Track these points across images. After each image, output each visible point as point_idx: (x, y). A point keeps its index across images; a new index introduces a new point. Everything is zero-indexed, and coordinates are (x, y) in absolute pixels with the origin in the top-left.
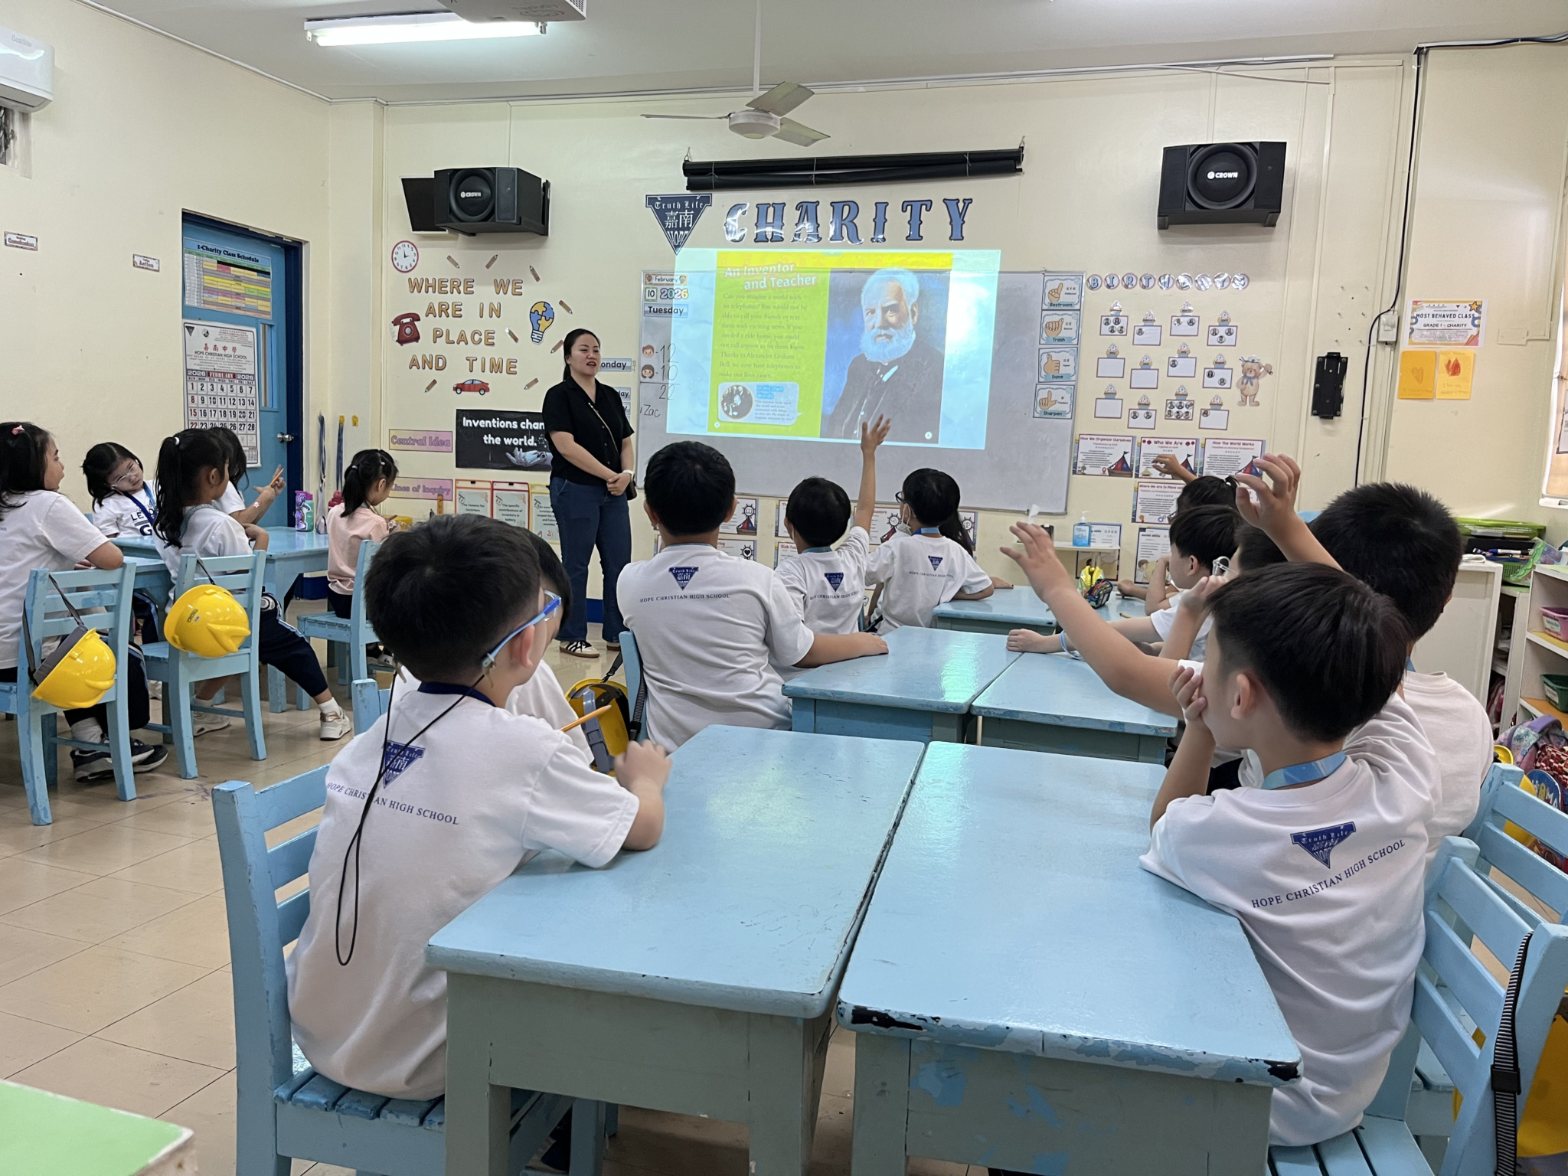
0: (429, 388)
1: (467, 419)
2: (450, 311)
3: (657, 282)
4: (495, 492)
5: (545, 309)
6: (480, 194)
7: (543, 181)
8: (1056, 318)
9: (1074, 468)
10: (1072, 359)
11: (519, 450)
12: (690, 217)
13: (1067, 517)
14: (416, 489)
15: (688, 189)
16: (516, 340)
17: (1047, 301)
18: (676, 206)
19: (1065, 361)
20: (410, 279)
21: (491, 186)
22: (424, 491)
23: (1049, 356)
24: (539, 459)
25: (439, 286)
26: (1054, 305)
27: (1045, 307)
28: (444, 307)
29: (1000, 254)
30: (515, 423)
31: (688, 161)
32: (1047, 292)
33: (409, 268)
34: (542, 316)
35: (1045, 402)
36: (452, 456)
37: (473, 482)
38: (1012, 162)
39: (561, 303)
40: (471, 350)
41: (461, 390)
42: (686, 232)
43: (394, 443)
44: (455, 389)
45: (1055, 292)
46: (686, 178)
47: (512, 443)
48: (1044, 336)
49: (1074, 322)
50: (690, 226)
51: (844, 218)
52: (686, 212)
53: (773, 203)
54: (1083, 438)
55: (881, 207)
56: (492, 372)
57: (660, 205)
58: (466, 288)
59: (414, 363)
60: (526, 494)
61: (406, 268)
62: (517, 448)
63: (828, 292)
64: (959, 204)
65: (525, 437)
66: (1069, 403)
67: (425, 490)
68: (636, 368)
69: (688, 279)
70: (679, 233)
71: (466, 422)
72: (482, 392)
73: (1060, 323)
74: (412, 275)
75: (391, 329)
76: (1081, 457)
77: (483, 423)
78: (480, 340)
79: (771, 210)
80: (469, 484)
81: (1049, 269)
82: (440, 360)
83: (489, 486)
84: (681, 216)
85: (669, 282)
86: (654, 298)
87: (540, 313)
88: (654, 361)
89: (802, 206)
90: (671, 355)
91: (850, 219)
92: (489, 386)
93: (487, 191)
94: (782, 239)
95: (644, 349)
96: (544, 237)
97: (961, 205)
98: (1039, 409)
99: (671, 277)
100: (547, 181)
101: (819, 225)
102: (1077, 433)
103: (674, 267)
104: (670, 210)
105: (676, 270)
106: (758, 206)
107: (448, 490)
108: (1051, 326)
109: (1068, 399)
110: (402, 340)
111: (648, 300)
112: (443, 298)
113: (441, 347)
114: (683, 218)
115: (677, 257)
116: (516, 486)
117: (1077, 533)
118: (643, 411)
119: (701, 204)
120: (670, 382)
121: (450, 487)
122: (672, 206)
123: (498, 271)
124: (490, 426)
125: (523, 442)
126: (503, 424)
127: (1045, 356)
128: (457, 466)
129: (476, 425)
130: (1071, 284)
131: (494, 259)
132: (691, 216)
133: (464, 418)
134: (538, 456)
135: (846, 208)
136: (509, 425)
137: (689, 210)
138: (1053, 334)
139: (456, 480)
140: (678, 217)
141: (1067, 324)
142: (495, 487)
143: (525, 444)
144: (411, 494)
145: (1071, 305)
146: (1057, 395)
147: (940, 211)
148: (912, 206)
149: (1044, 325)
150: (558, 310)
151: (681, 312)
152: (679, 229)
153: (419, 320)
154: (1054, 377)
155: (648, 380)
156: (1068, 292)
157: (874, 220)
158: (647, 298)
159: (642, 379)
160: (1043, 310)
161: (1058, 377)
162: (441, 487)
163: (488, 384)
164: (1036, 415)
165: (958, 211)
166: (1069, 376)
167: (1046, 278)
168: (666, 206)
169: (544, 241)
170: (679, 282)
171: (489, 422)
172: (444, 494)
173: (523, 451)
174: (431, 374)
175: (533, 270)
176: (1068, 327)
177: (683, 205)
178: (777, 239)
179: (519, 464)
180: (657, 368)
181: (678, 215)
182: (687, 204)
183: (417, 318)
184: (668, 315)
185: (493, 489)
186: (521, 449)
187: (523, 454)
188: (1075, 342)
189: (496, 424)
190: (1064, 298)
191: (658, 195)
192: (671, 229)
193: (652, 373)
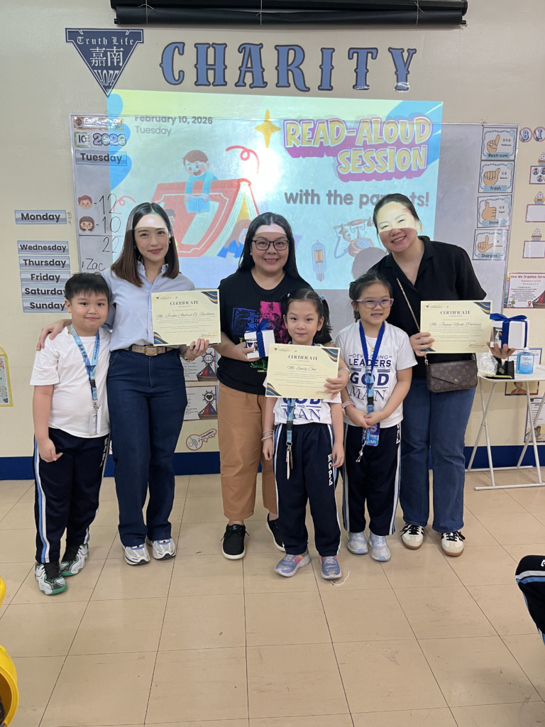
8: (493, 168)
9: (505, 302)
10: (506, 206)
12: (119, 55)
15: (115, 22)
17: (486, 152)
18: (102, 41)
19: (500, 208)
23: (487, 204)
27: (484, 158)
32: (486, 142)
35: (483, 246)
42: (117, 72)
45: (493, 144)
46: (114, 11)
48: (483, 185)
49: (509, 172)
50: (121, 64)
51: (289, 63)
52: (115, 49)
53: (213, 44)
54: (513, 277)
55: (328, 53)
57: (83, 40)
64: (404, 54)
66: (504, 246)
68: (73, 220)
70: (108, 73)
73: (497, 172)
76: (511, 293)
79: (211, 51)
81: (487, 122)
84: (109, 53)
85: (102, 127)
86: (86, 144)
88: (94, 212)
89: (245, 48)
91: (296, 64)
94: (225, 84)
95: (80, 199)
98: (477, 252)
99: (105, 121)
101: (263, 71)
102: (509, 271)
103: (107, 111)
104: (95, 46)
106: (196, 46)
108: (489, 176)
109: (502, 242)
111: (79, 146)
114: (111, 55)
115: (108, 99)
118: (86, 266)
119: (131, 41)
120: (113, 234)
122: (97, 42)
127: (483, 203)
130: (507, 136)
132: (121, 53)
135: (292, 53)
137: (118, 47)
138: (491, 183)
140: (105, 54)
141: (503, 173)
145: (506, 156)
146: (493, 239)
147: (385, 62)
148: (358, 53)
149: (483, 175)
151: (119, 161)
152: (107, 68)
154: (491, 223)
156: (504, 143)
157: (320, 67)
158: (78, 143)
160: (482, 160)
161: (494, 223)
164: (476, 257)
165: (402, 62)
166: (504, 221)
167: (485, 131)
168: (90, 42)
170: (113, 127)
176: (504, 176)
177: (110, 42)
178: (219, 83)
180: (98, 220)
181: (105, 52)
182: (115, 40)
184: (104, 163)
188: (510, 190)
190: (501, 149)
191: (79, 29)
192: (98, 68)
193: (91, 225)
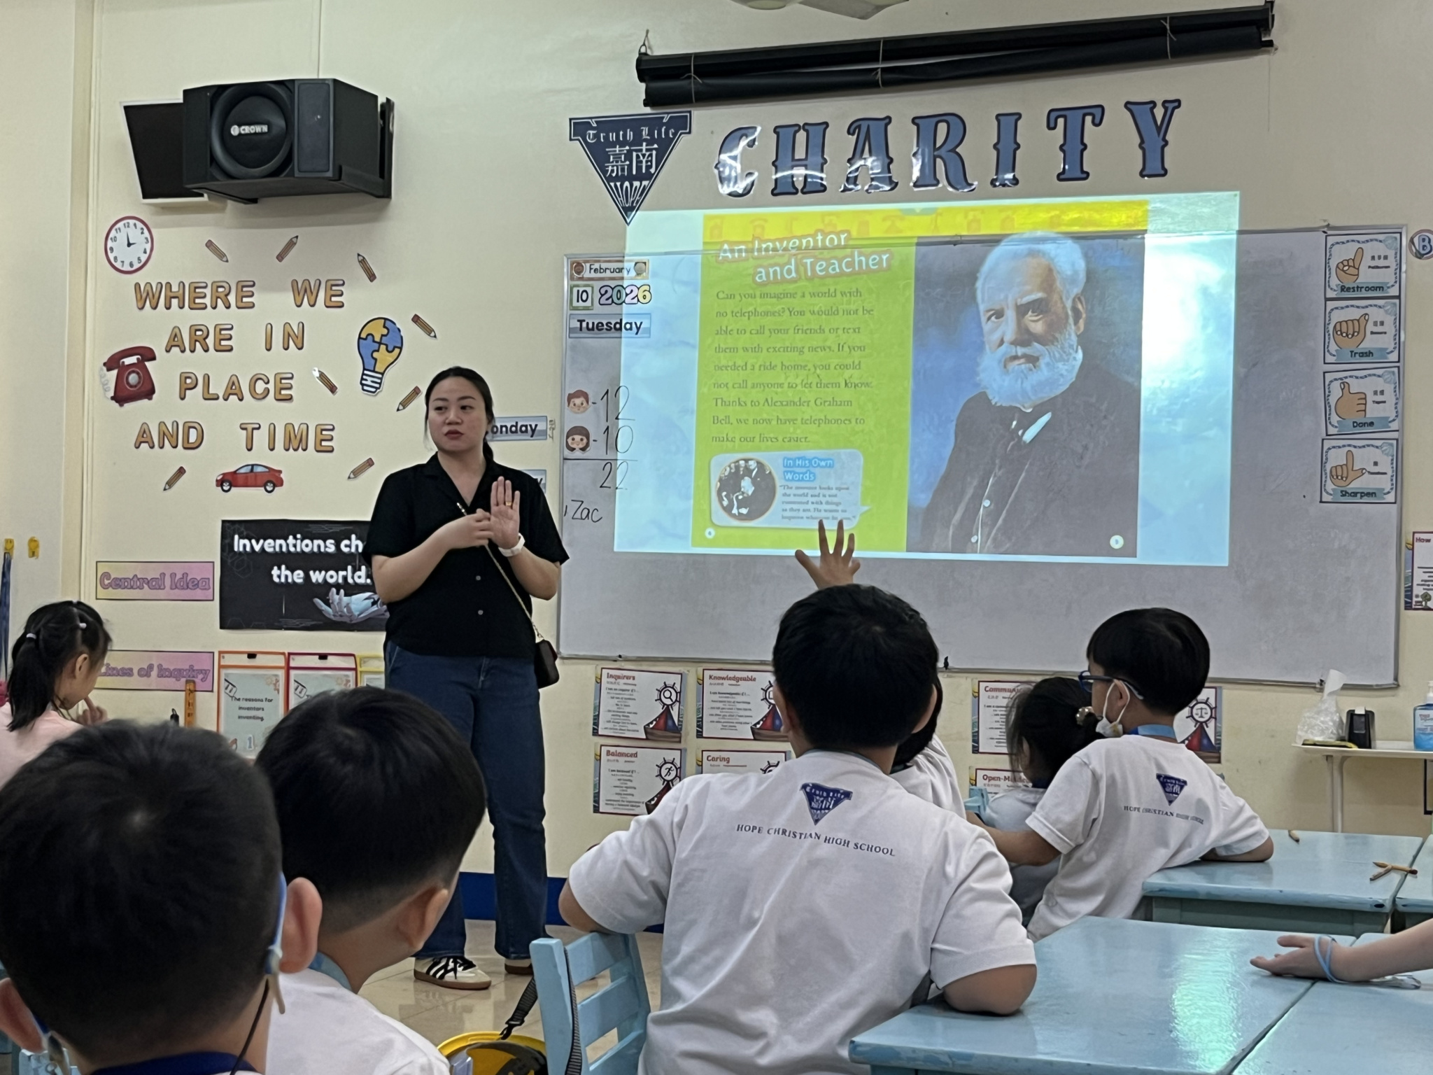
0: (170, 483)
1: (241, 538)
2: (210, 341)
3: (593, 275)
4: (292, 673)
5: (385, 331)
6: (265, 129)
7: (381, 100)
8: (1355, 314)
9: (1406, 596)
10: (1389, 389)
11: (338, 593)
12: (651, 155)
13: (1401, 693)
14: (144, 673)
15: (646, 104)
16: (333, 389)
17: (1334, 282)
18: (625, 136)
19: (1375, 393)
20: (137, 286)
21: (286, 113)
22: (160, 676)
23: (1345, 386)
24: (375, 608)
25: (191, 296)
26: (1348, 289)
27: (1330, 294)
28: (198, 333)
29: (1238, 199)
30: (330, 542)
31: (646, 54)
32: (1333, 264)
33: (136, 266)
34: (380, 343)
35: (1343, 473)
36: (213, 608)
37: (252, 656)
38: (1254, 29)
39: (416, 319)
40: (249, 410)
41: (231, 485)
42: (645, 183)
43: (105, 587)
44: (220, 483)
45: (1351, 266)
46: (643, 86)
47: (325, 580)
48: (1333, 347)
49: (1389, 320)
50: (652, 170)
51: (938, 145)
52: (644, 147)
53: (806, 124)
54: (1420, 540)
55: (1008, 122)
56: (287, 450)
57: (596, 136)
58: (240, 298)
59: (143, 438)
60: (351, 674)
61: (131, 265)
62: (334, 590)
63: (913, 282)
64: (1155, 110)
65: (349, 568)
66: (1390, 473)
67: (163, 673)
68: (557, 433)
69: (650, 266)
70: (631, 185)
71: (240, 544)
72: (269, 488)
73: (1363, 321)
74: (141, 278)
75: (101, 377)
76: (1419, 576)
77: (270, 545)
78: (267, 391)
79: (802, 136)
80: (244, 660)
81: (1333, 223)
82: (192, 430)
83: (281, 661)
84: (634, 154)
85: (615, 275)
86: (588, 303)
87: (377, 339)
88: (590, 419)
89: (859, 127)
90: (621, 405)
91: (949, 146)
92: (282, 476)
93: (280, 122)
94: (824, 189)
95: (571, 397)
96: (384, 200)
97: (1159, 112)
98: (1330, 486)
99: (619, 265)
100: (388, 100)
101: (891, 160)
102: (1409, 528)
103: (624, 248)
104: (613, 145)
105: (627, 251)
106: (776, 130)
107: (205, 672)
108: (1344, 329)
109: (1386, 465)
110: (121, 397)
111: (576, 308)
112: (198, 317)
113: (194, 408)
114: (638, 157)
115: (629, 228)
116: (331, 662)
117: (1420, 724)
118: (570, 513)
119: (672, 131)
120: (619, 456)
121: (207, 666)
122: (618, 136)
123: (300, 266)
124: (284, 549)
125: (345, 578)
126: (308, 546)
127: (1336, 385)
128: (223, 626)
129: (257, 548)
130: (1380, 249)
131: (291, 244)
132: (654, 152)
133: (236, 537)
134: (374, 603)
135: (942, 128)
136: (319, 547)
137: (649, 143)
138: (1350, 344)
139: (220, 653)
140: (628, 156)
141: (1375, 324)
142: (292, 664)
143: (350, 581)
144: (135, 681)
145: (1381, 288)
146: (1363, 458)
147: (1119, 127)
148: (1065, 117)
149: (1331, 328)
150: (410, 332)
151: (638, 329)
152: (631, 178)
153: (154, 358)
154: (1357, 425)
155: (578, 454)
156: (1373, 263)
157: (995, 146)
158: (575, 304)
159: (567, 453)
160: (1327, 299)
161: (1363, 425)
162: (191, 666)
163: (280, 472)
164: (1326, 497)
165: (1153, 125)
166: (1386, 421)
167: (1331, 240)
168: (606, 138)
169: (383, 209)
170: (633, 273)
171: (282, 542)
172: (197, 680)
173: (346, 595)
174: (174, 457)
175: (363, 262)
176: (1379, 329)
177: (638, 135)
178: (813, 189)
179: (337, 619)
180: (596, 433)
181: (630, 153)
182: (645, 131)
183: (150, 356)
184: (613, 334)
185: (288, 668)
186: (342, 591)
187: (346, 599)
188: (1394, 357)
189: (295, 546)
190: (1367, 276)
191: (591, 118)
192: (617, 178)
193: (585, 440)
